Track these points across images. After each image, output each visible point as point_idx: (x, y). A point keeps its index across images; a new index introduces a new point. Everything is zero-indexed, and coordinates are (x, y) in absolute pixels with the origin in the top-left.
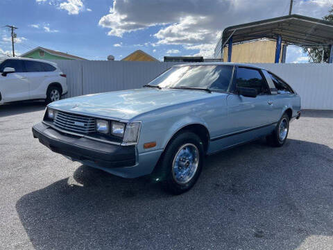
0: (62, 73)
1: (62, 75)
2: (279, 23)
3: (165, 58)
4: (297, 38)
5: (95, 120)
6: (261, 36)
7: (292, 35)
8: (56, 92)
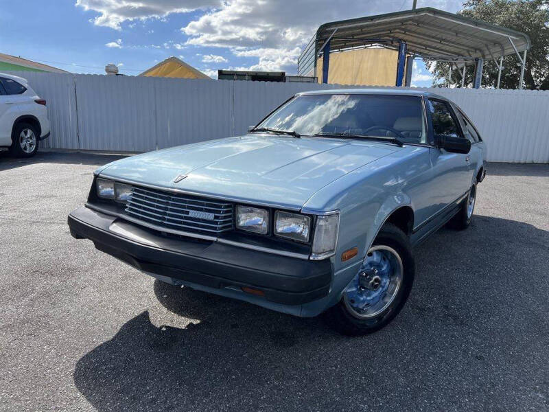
0: (37, 98)
1: (38, 102)
2: (402, 22)
3: (220, 73)
4: (426, 46)
5: (232, 207)
6: (372, 41)
7: (420, 41)
8: (29, 133)
